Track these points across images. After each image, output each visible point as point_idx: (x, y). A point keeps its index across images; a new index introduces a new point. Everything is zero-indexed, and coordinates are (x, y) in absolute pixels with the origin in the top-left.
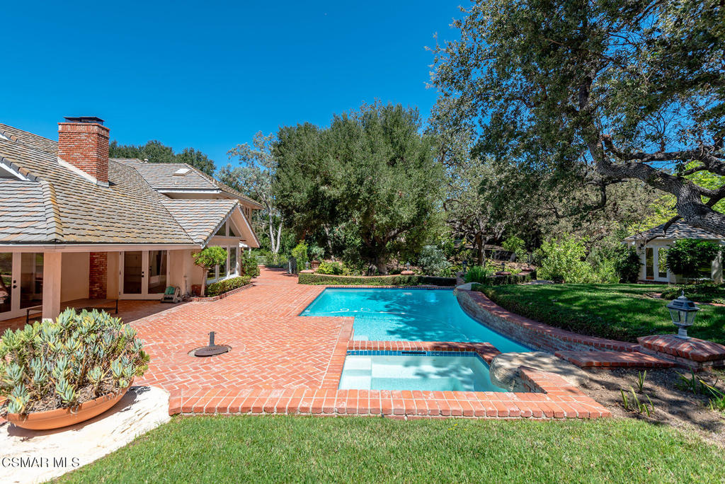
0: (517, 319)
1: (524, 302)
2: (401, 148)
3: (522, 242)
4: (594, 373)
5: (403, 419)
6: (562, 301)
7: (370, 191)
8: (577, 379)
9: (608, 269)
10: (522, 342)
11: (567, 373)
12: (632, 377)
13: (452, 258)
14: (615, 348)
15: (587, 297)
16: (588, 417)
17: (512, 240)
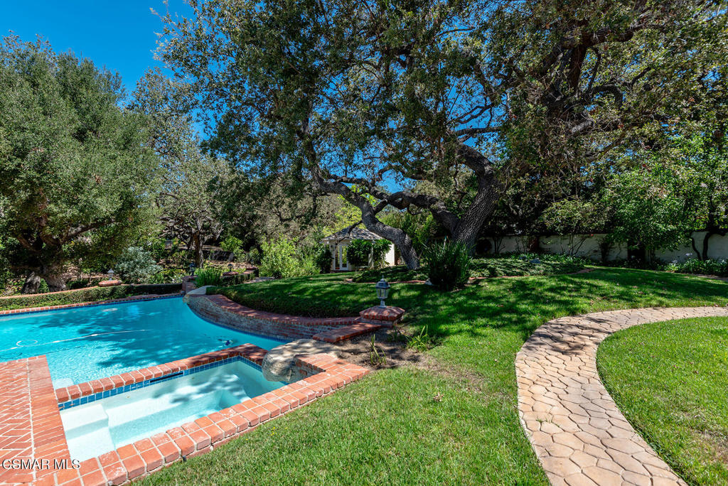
0: (265, 315)
1: (270, 299)
2: (94, 117)
3: (240, 242)
4: (342, 345)
5: (209, 450)
6: (293, 293)
7: (40, 167)
8: (335, 353)
9: (310, 264)
10: (271, 336)
11: (327, 350)
12: (363, 342)
13: (162, 261)
14: (345, 324)
15: (311, 287)
16: (357, 380)
17: (231, 240)
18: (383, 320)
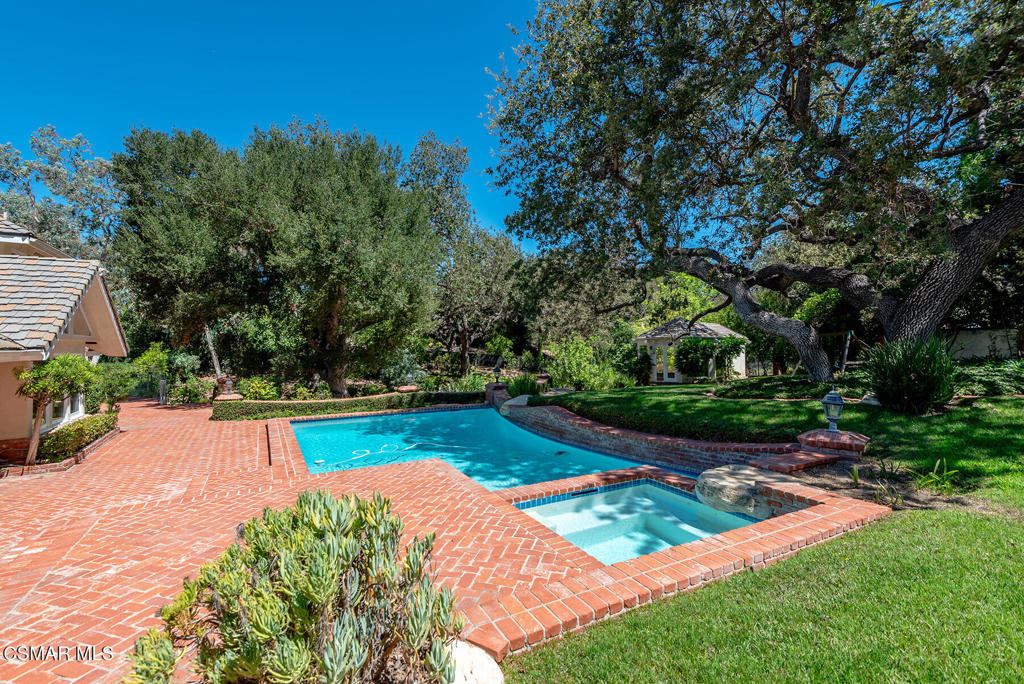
3: (510, 343)
7: (348, 263)
12: (827, 476)
13: (424, 366)
14: (777, 451)
17: (498, 340)
18: (842, 449)
